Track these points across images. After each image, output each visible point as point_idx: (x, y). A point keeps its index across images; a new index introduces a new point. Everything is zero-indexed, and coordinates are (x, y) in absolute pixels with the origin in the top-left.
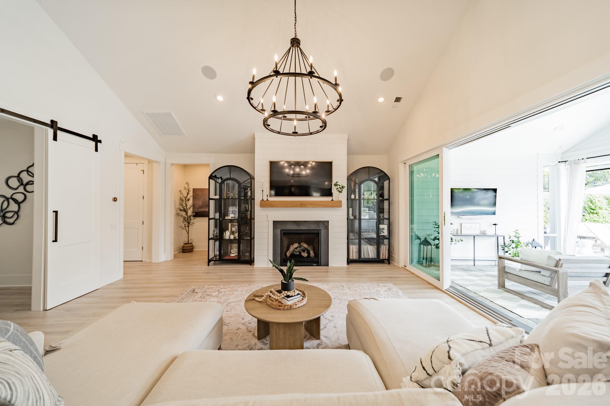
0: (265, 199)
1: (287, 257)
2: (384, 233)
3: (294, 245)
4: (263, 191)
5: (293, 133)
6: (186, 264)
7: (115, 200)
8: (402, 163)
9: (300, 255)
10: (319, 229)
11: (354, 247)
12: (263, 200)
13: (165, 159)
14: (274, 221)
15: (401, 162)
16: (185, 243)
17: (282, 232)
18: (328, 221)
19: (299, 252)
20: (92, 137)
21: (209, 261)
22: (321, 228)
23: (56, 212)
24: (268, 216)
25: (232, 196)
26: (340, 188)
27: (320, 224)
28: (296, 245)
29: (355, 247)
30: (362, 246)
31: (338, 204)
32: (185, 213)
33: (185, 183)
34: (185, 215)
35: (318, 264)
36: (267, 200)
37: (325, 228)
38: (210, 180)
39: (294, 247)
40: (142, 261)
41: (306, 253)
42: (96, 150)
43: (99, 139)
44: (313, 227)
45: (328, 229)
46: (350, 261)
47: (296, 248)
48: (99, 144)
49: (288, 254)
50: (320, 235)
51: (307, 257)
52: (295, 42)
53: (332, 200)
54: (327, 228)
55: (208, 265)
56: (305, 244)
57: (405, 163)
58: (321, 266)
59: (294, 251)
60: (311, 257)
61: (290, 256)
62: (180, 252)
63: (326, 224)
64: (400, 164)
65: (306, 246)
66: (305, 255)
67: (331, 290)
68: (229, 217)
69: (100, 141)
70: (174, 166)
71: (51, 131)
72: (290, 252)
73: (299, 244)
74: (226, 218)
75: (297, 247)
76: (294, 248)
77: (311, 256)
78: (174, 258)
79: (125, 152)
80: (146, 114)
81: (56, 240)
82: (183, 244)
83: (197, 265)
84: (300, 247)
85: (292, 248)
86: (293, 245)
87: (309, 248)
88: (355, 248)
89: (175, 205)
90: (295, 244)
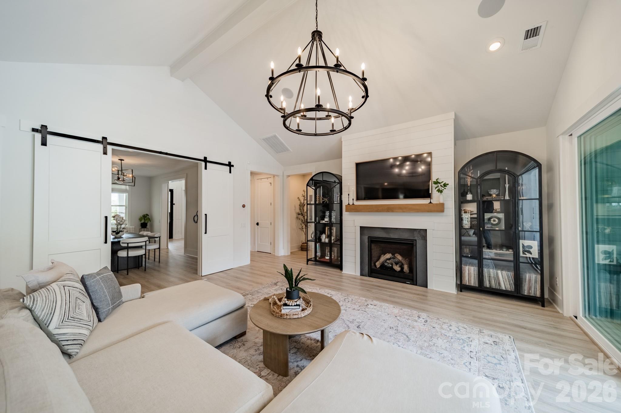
0: (351, 203)
1: (377, 268)
2: (531, 254)
3: (386, 255)
4: (349, 195)
5: (330, 131)
6: (293, 260)
7: (244, 206)
8: (567, 136)
9: (392, 268)
10: (414, 239)
11: (472, 268)
12: (349, 204)
13: (283, 172)
14: (361, 227)
15: (563, 134)
16: (303, 242)
17: (370, 239)
18: (426, 230)
19: (391, 264)
20: (228, 164)
21: (308, 260)
22: (416, 238)
23: (206, 215)
24: (354, 221)
25: (326, 201)
26: (441, 186)
27: (415, 233)
28: (388, 256)
29: (474, 269)
30: (485, 270)
31: (440, 208)
32: (303, 217)
33: (303, 191)
34: (303, 219)
35: (413, 282)
36: (353, 204)
37: (421, 238)
38: (308, 187)
39: (385, 257)
40: (270, 253)
41: (398, 266)
42: (230, 172)
43: (232, 164)
44: (406, 236)
45: (427, 240)
46: (462, 287)
47: (389, 259)
48: (232, 168)
49: (378, 264)
50: (415, 247)
51: (399, 272)
52: (317, 35)
53: (431, 203)
54: (425, 239)
55: (307, 264)
56: (399, 255)
57: (571, 135)
58: (416, 285)
59: (386, 261)
60: (405, 272)
61: (380, 267)
62: (299, 250)
63: (423, 233)
64: (561, 138)
65: (399, 257)
66: (397, 268)
67: (398, 318)
68: (323, 221)
69: (233, 166)
70: (290, 177)
71: (203, 163)
72: (379, 263)
73: (393, 254)
74: (321, 222)
75: (390, 257)
76: (385, 259)
77: (404, 270)
78: (291, 254)
79: (251, 171)
80: (263, 139)
81: (206, 233)
82: (301, 244)
83: (300, 262)
84: (394, 258)
85: (383, 258)
86: (384, 255)
87: (404, 262)
88: (474, 271)
89: (295, 209)
90: (388, 254)
